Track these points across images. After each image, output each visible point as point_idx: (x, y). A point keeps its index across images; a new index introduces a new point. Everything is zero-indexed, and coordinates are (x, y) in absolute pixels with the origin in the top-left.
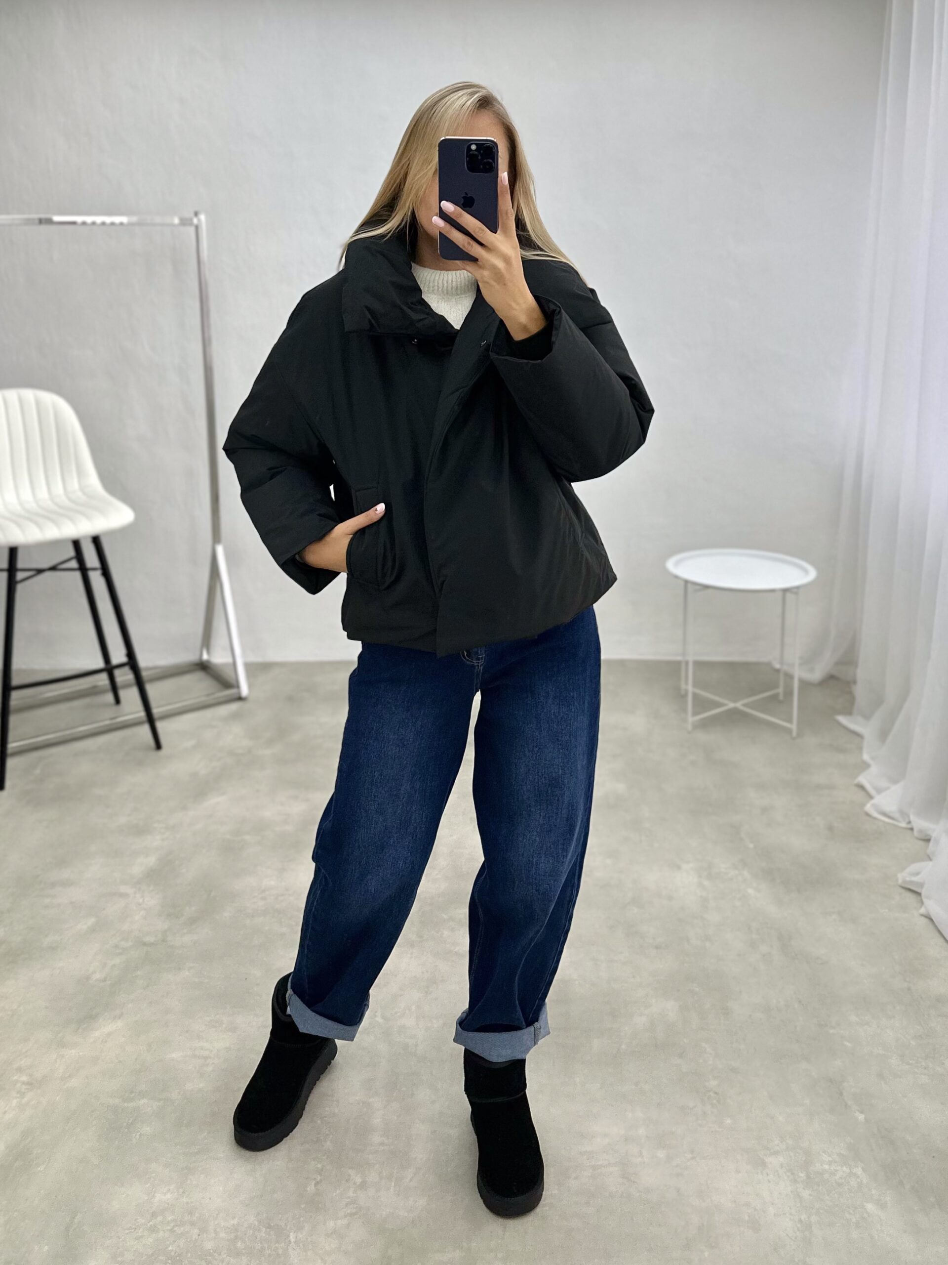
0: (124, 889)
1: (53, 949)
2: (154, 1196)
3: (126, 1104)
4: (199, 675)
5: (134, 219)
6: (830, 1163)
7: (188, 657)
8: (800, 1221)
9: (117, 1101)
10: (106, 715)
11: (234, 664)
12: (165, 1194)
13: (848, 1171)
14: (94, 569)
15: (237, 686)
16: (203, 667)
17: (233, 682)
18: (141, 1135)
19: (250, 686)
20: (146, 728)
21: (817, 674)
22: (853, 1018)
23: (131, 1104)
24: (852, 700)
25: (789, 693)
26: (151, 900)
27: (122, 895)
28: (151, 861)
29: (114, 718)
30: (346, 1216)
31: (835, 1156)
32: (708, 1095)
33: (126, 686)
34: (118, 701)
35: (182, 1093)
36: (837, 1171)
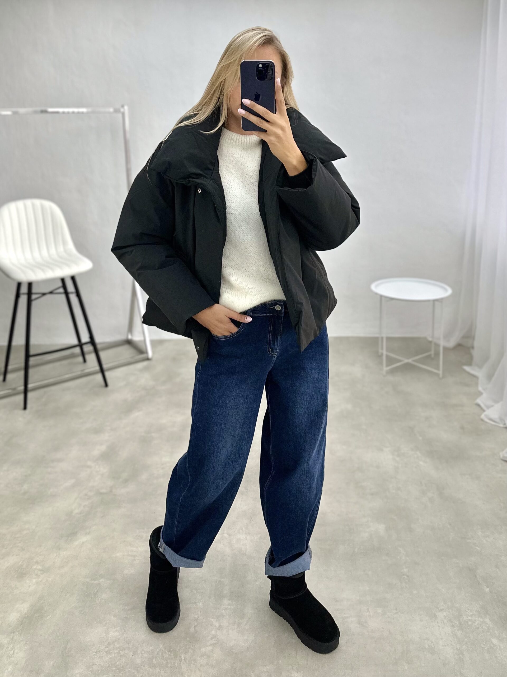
0: (89, 463)
1: (53, 496)
2: (108, 634)
3: (93, 582)
4: (127, 347)
5: (90, 110)
6: (472, 616)
7: (121, 337)
8: (457, 649)
9: (88, 580)
10: (79, 369)
11: (145, 341)
12: (115, 632)
13: (482, 620)
14: (72, 293)
15: (147, 353)
16: (129, 342)
17: (144, 350)
18: (101, 599)
19: (153, 352)
20: (100, 376)
21: (451, 344)
22: (480, 533)
23: (96, 582)
24: (471, 358)
25: (437, 354)
26: (104, 469)
27: (89, 467)
28: (103, 448)
29: (83, 370)
30: (211, 645)
31: (474, 612)
32: (403, 577)
33: (90, 353)
34: (85, 361)
35: (122, 575)
36: (475, 620)
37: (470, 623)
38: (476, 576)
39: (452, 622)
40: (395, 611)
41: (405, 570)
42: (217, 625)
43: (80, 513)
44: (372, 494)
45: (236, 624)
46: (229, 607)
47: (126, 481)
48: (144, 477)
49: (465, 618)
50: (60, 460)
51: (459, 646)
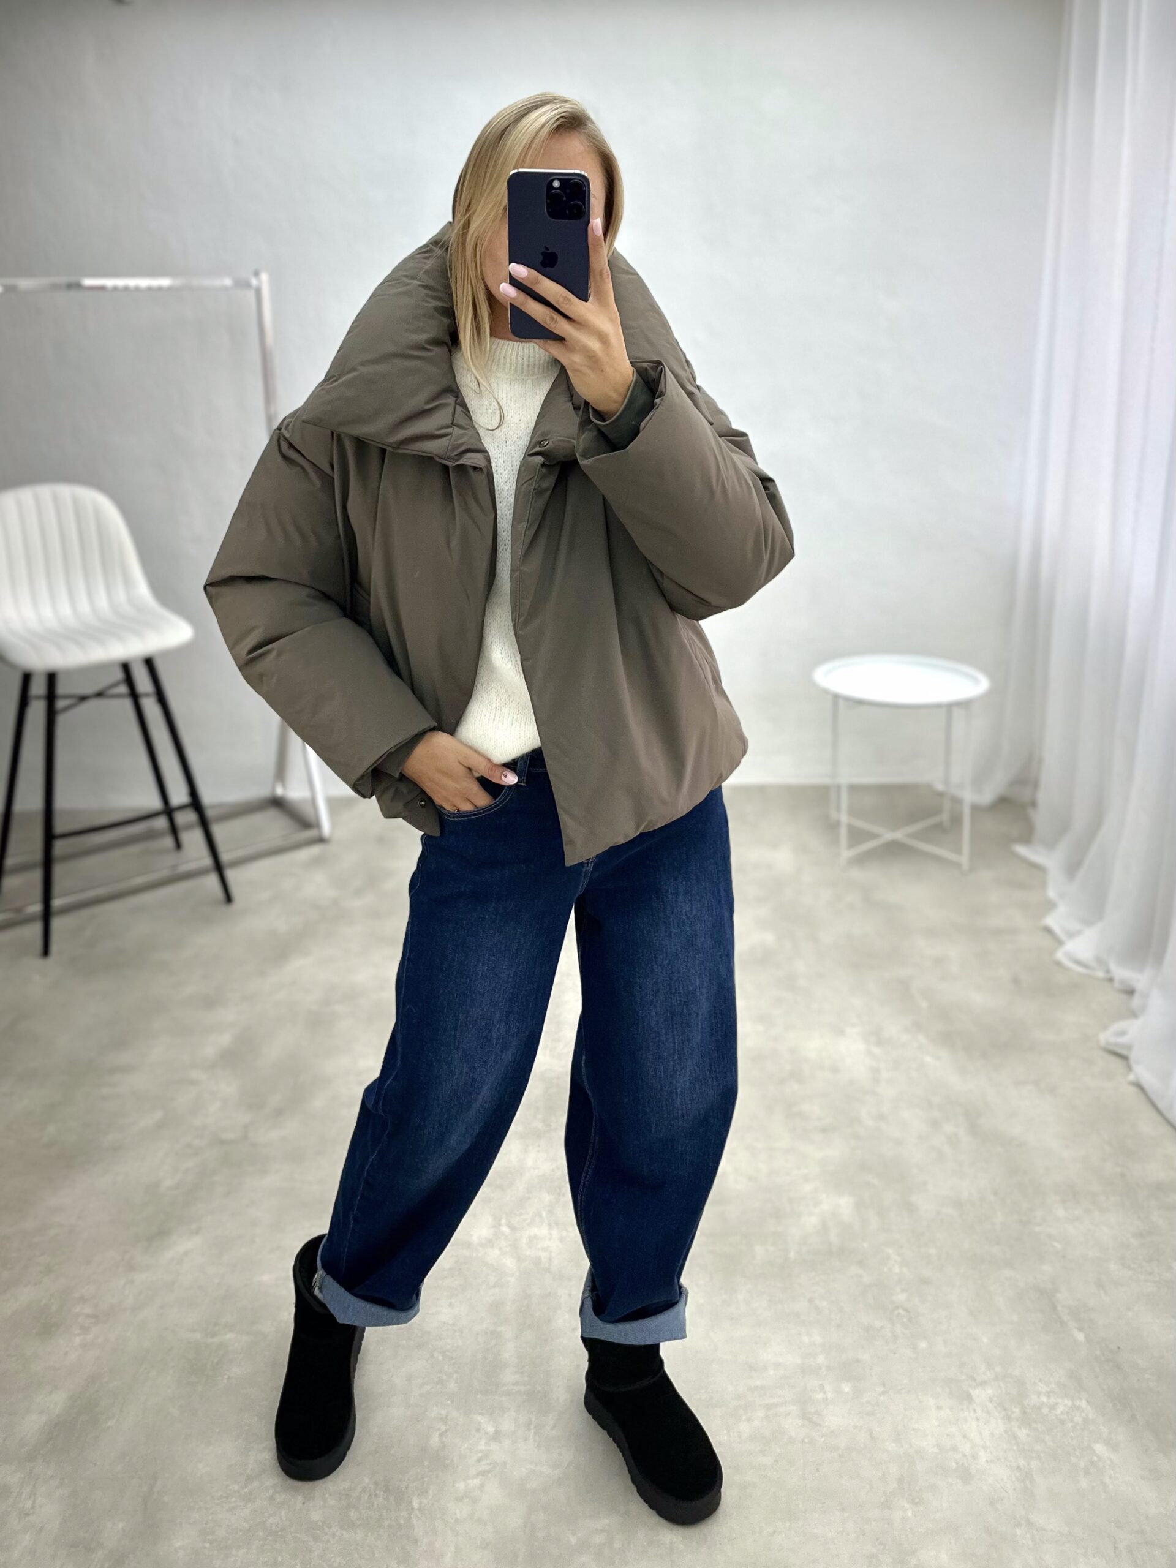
0: (195, 1074)
1: (116, 1149)
3: (210, 1340)
4: (272, 813)
6: (1048, 1394)
7: (258, 791)
9: (198, 1336)
10: (166, 863)
11: (313, 801)
13: (1070, 1403)
14: (147, 694)
15: (317, 825)
16: (277, 803)
17: (313, 820)
18: (229, 1378)
19: (334, 824)
20: (213, 880)
21: (987, 797)
22: (1061, 1213)
23: (216, 1340)
24: (1031, 826)
25: (957, 820)
26: (227, 1087)
27: (195, 1082)
28: (225, 1039)
29: (175, 867)
31: (1053, 1386)
32: (896, 1312)
33: (189, 827)
34: (178, 845)
36: (1057, 1404)
37: (1045, 1410)
38: (1054, 1308)
39: (1005, 1409)
40: (880, 1389)
41: (901, 1297)
42: (491, 1429)
44: (824, 1130)
46: (517, 1388)
47: (279, 1112)
48: (318, 1103)
49: (1033, 1400)
50: (128, 1069)
51: (1022, 1462)
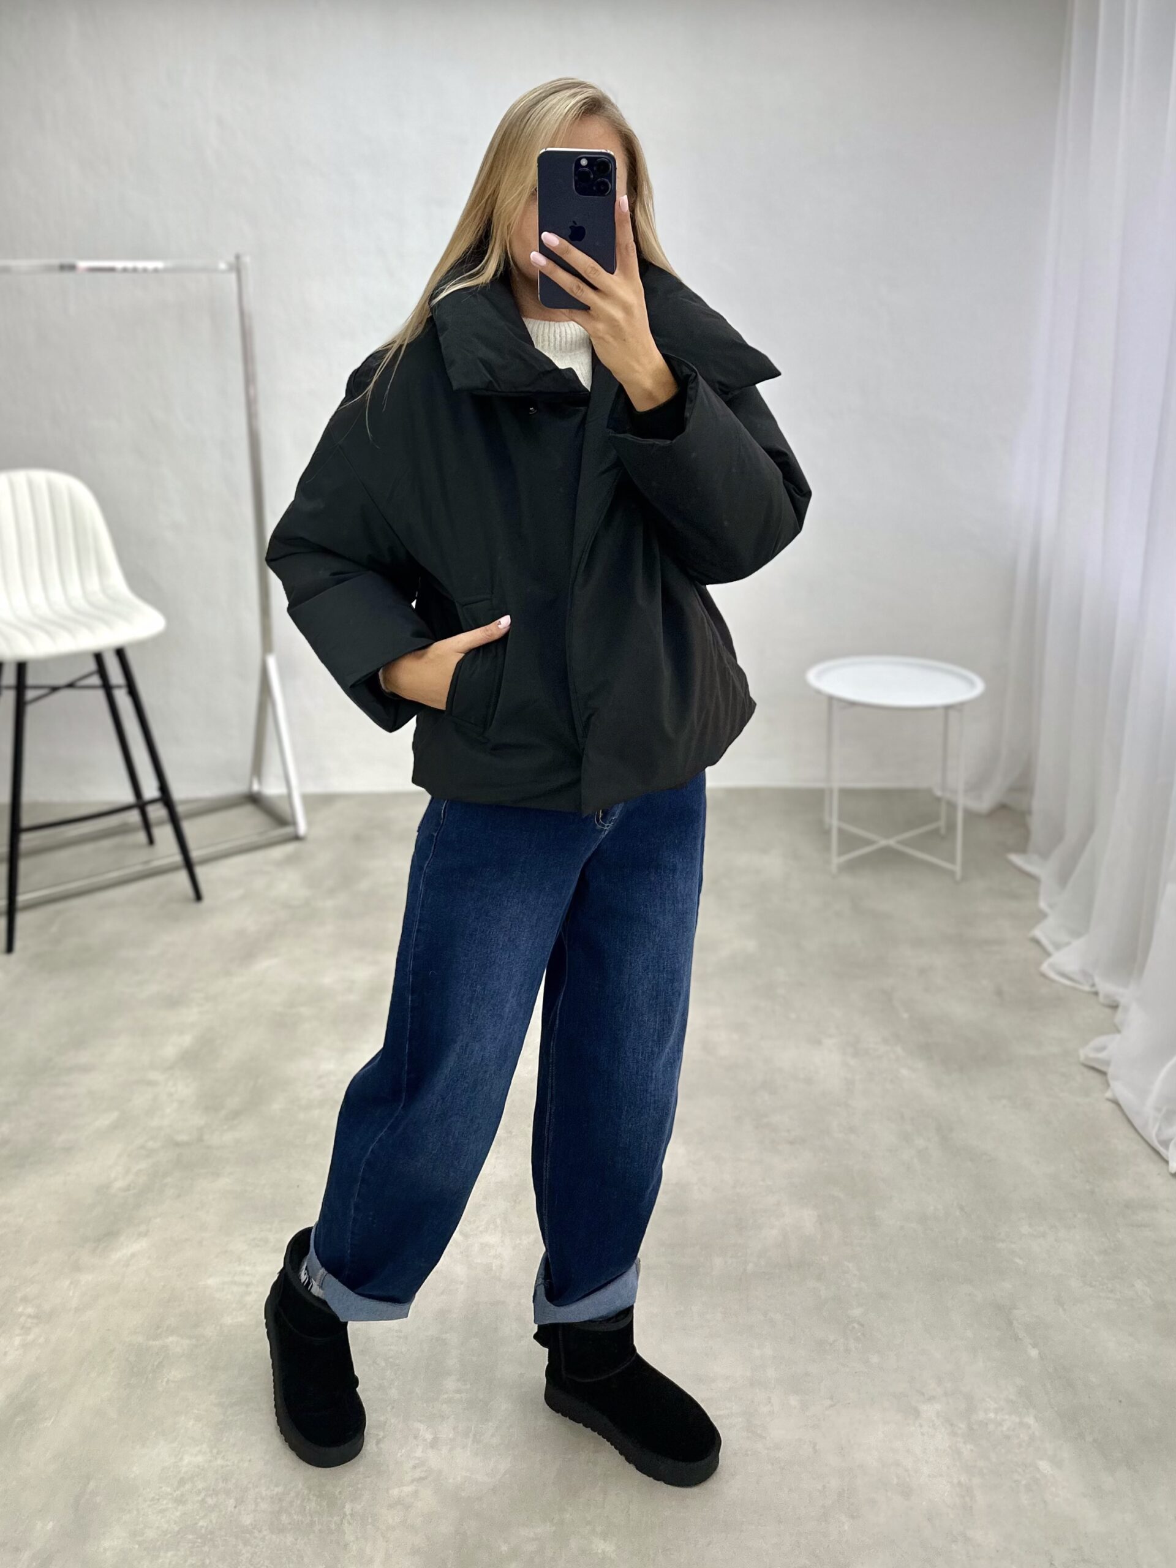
0: (154, 1075)
1: (68, 1150)
2: (181, 1459)
3: (151, 1343)
4: (249, 809)
6: (996, 1411)
7: (235, 787)
8: (959, 1483)
9: (140, 1339)
10: (137, 860)
11: (289, 796)
12: (196, 1455)
13: (1017, 1420)
14: (119, 687)
15: (294, 823)
16: (254, 799)
17: (289, 818)
18: (168, 1381)
19: (309, 823)
20: (183, 876)
21: (985, 804)
22: (1025, 1229)
23: (158, 1343)
24: (1027, 835)
25: (951, 827)
26: (184, 1088)
27: (151, 1083)
28: (187, 1040)
29: (147, 862)
30: (413, 1481)
31: (1002, 1402)
32: (850, 1326)
33: (161, 823)
34: (151, 841)
35: (218, 1328)
36: (1004, 1420)
37: (991, 1427)
38: (1010, 1323)
39: (952, 1425)
40: (828, 1402)
41: (857, 1312)
42: (429, 1437)
43: (128, 1189)
45: (471, 1435)
46: (458, 1396)
47: (236, 1114)
48: (277, 1106)
49: (981, 1416)
50: (86, 1069)
51: (963, 1479)
